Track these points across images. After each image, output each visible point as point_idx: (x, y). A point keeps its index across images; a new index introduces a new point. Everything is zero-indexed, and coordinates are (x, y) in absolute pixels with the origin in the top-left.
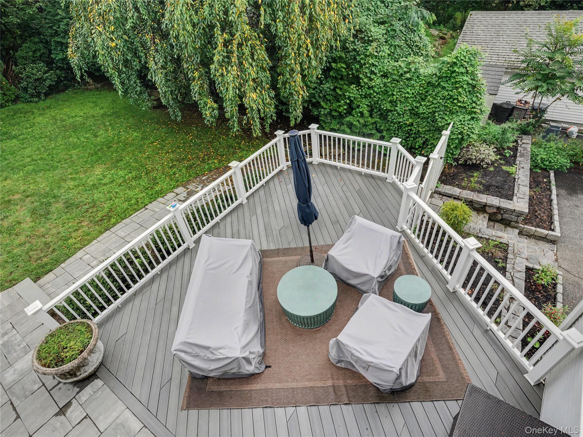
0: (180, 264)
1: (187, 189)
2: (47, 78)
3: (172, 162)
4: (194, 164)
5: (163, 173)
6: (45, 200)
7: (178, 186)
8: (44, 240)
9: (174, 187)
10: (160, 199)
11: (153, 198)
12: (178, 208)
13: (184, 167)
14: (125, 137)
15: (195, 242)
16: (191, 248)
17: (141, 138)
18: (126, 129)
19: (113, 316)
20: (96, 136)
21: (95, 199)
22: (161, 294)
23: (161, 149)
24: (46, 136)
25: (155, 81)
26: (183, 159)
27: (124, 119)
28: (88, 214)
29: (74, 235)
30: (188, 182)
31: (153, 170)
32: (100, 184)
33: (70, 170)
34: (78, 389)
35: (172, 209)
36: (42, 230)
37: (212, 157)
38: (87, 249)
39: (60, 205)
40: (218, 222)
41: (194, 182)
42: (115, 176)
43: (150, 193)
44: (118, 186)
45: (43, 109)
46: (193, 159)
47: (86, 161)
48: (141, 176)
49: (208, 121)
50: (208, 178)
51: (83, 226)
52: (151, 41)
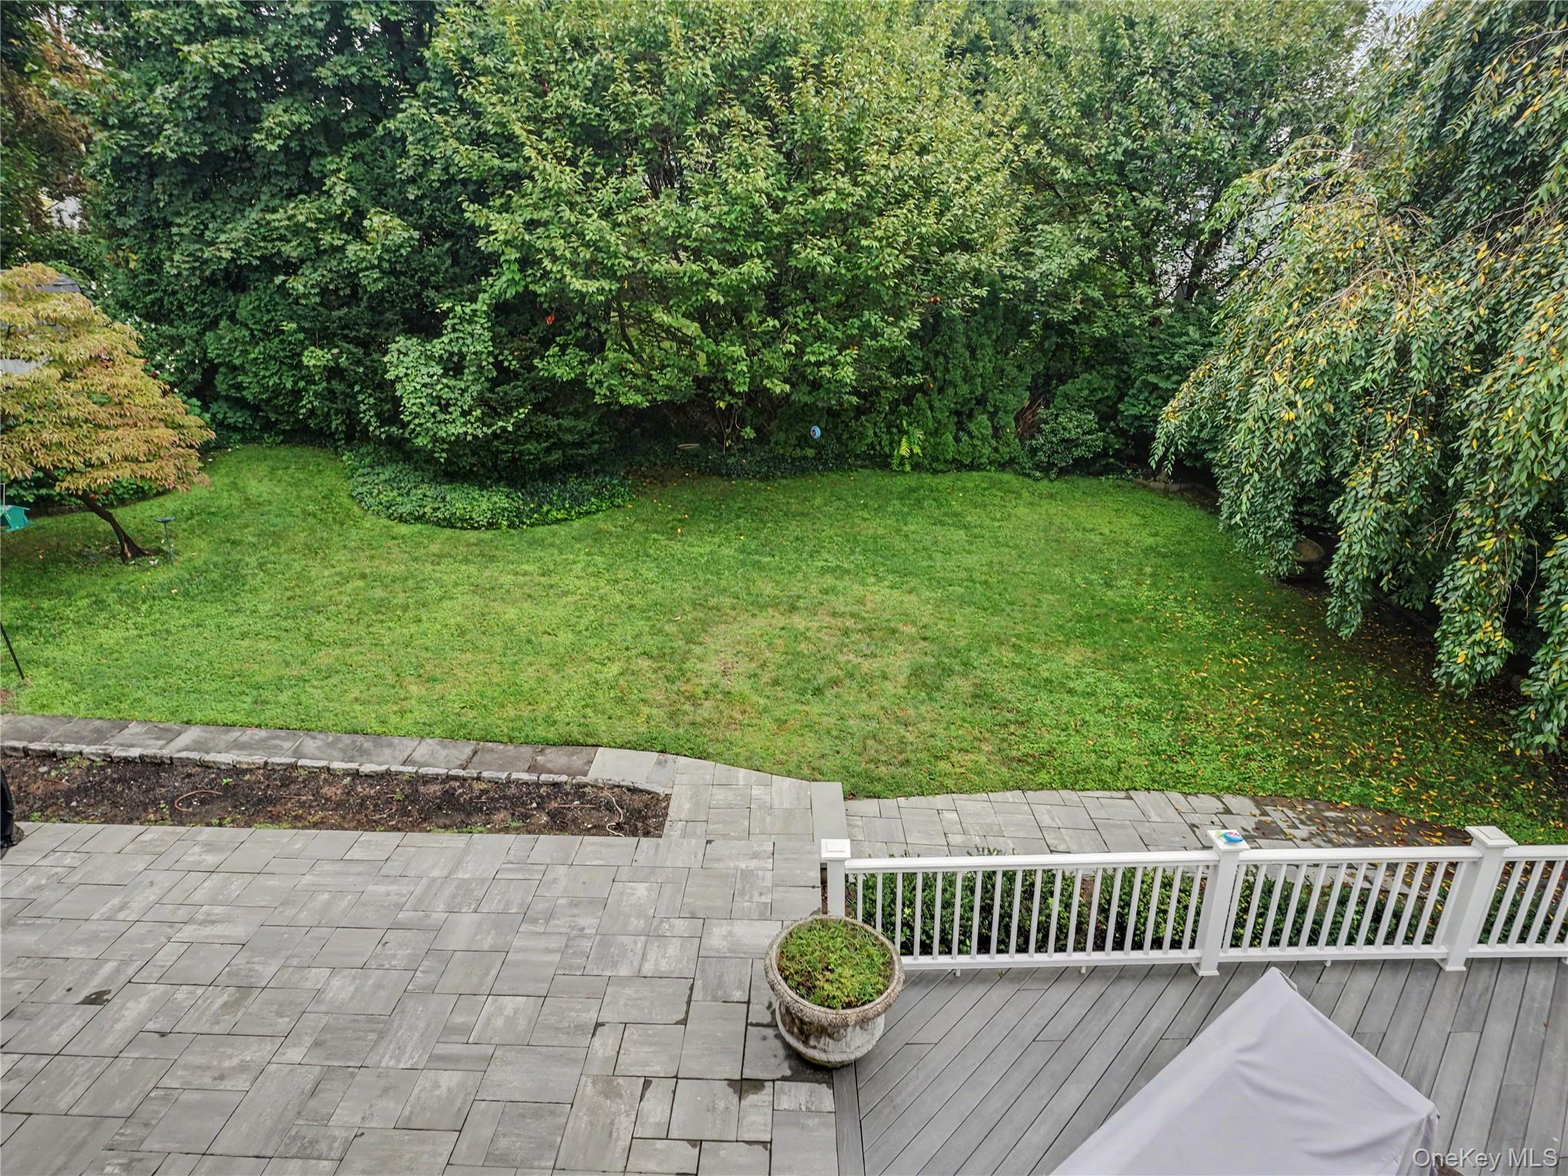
0: (1150, 990)
1: (1264, 814)
2: (1085, 443)
3: (1258, 726)
4: (1319, 763)
5: (1219, 740)
6: (946, 660)
7: (1240, 792)
8: (902, 731)
9: (1229, 788)
10: (1174, 795)
11: (1160, 783)
12: (1238, 852)
13: (1284, 754)
14: (1173, 613)
15: (1221, 966)
16: (1201, 973)
17: (1210, 634)
18: (1185, 598)
19: (932, 981)
20: (1108, 585)
21: (1036, 710)
22: (1061, 1026)
23: (1247, 679)
24: (1016, 547)
25: (1343, 522)
26: (1294, 734)
27: (1191, 576)
28: (1003, 733)
29: (956, 757)
30: (1277, 798)
31: (1198, 720)
32: (1062, 685)
33: (1020, 628)
34: (788, 1073)
35: (1221, 844)
36: (911, 712)
37: (1389, 773)
38: (961, 800)
39: (965, 686)
40: (1322, 963)
41: (1293, 808)
42: (1101, 686)
43: (1160, 768)
44: (1094, 710)
45: (1041, 496)
46: (1323, 747)
47: (1061, 627)
48: (1160, 717)
49: (1451, 675)
50: (1345, 822)
51: (980, 750)
52: (1393, 430)
